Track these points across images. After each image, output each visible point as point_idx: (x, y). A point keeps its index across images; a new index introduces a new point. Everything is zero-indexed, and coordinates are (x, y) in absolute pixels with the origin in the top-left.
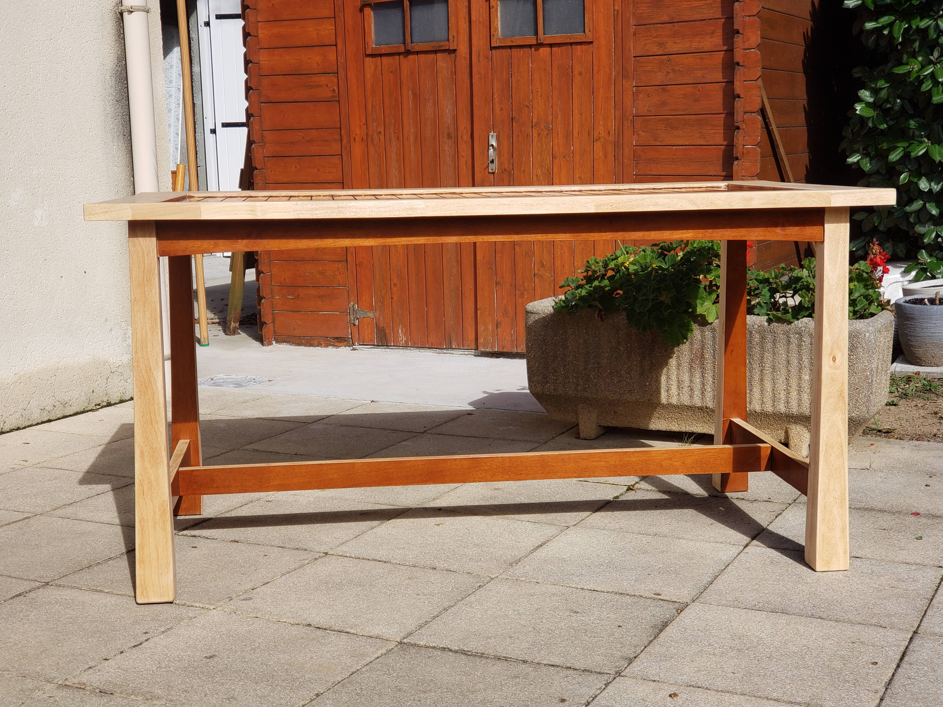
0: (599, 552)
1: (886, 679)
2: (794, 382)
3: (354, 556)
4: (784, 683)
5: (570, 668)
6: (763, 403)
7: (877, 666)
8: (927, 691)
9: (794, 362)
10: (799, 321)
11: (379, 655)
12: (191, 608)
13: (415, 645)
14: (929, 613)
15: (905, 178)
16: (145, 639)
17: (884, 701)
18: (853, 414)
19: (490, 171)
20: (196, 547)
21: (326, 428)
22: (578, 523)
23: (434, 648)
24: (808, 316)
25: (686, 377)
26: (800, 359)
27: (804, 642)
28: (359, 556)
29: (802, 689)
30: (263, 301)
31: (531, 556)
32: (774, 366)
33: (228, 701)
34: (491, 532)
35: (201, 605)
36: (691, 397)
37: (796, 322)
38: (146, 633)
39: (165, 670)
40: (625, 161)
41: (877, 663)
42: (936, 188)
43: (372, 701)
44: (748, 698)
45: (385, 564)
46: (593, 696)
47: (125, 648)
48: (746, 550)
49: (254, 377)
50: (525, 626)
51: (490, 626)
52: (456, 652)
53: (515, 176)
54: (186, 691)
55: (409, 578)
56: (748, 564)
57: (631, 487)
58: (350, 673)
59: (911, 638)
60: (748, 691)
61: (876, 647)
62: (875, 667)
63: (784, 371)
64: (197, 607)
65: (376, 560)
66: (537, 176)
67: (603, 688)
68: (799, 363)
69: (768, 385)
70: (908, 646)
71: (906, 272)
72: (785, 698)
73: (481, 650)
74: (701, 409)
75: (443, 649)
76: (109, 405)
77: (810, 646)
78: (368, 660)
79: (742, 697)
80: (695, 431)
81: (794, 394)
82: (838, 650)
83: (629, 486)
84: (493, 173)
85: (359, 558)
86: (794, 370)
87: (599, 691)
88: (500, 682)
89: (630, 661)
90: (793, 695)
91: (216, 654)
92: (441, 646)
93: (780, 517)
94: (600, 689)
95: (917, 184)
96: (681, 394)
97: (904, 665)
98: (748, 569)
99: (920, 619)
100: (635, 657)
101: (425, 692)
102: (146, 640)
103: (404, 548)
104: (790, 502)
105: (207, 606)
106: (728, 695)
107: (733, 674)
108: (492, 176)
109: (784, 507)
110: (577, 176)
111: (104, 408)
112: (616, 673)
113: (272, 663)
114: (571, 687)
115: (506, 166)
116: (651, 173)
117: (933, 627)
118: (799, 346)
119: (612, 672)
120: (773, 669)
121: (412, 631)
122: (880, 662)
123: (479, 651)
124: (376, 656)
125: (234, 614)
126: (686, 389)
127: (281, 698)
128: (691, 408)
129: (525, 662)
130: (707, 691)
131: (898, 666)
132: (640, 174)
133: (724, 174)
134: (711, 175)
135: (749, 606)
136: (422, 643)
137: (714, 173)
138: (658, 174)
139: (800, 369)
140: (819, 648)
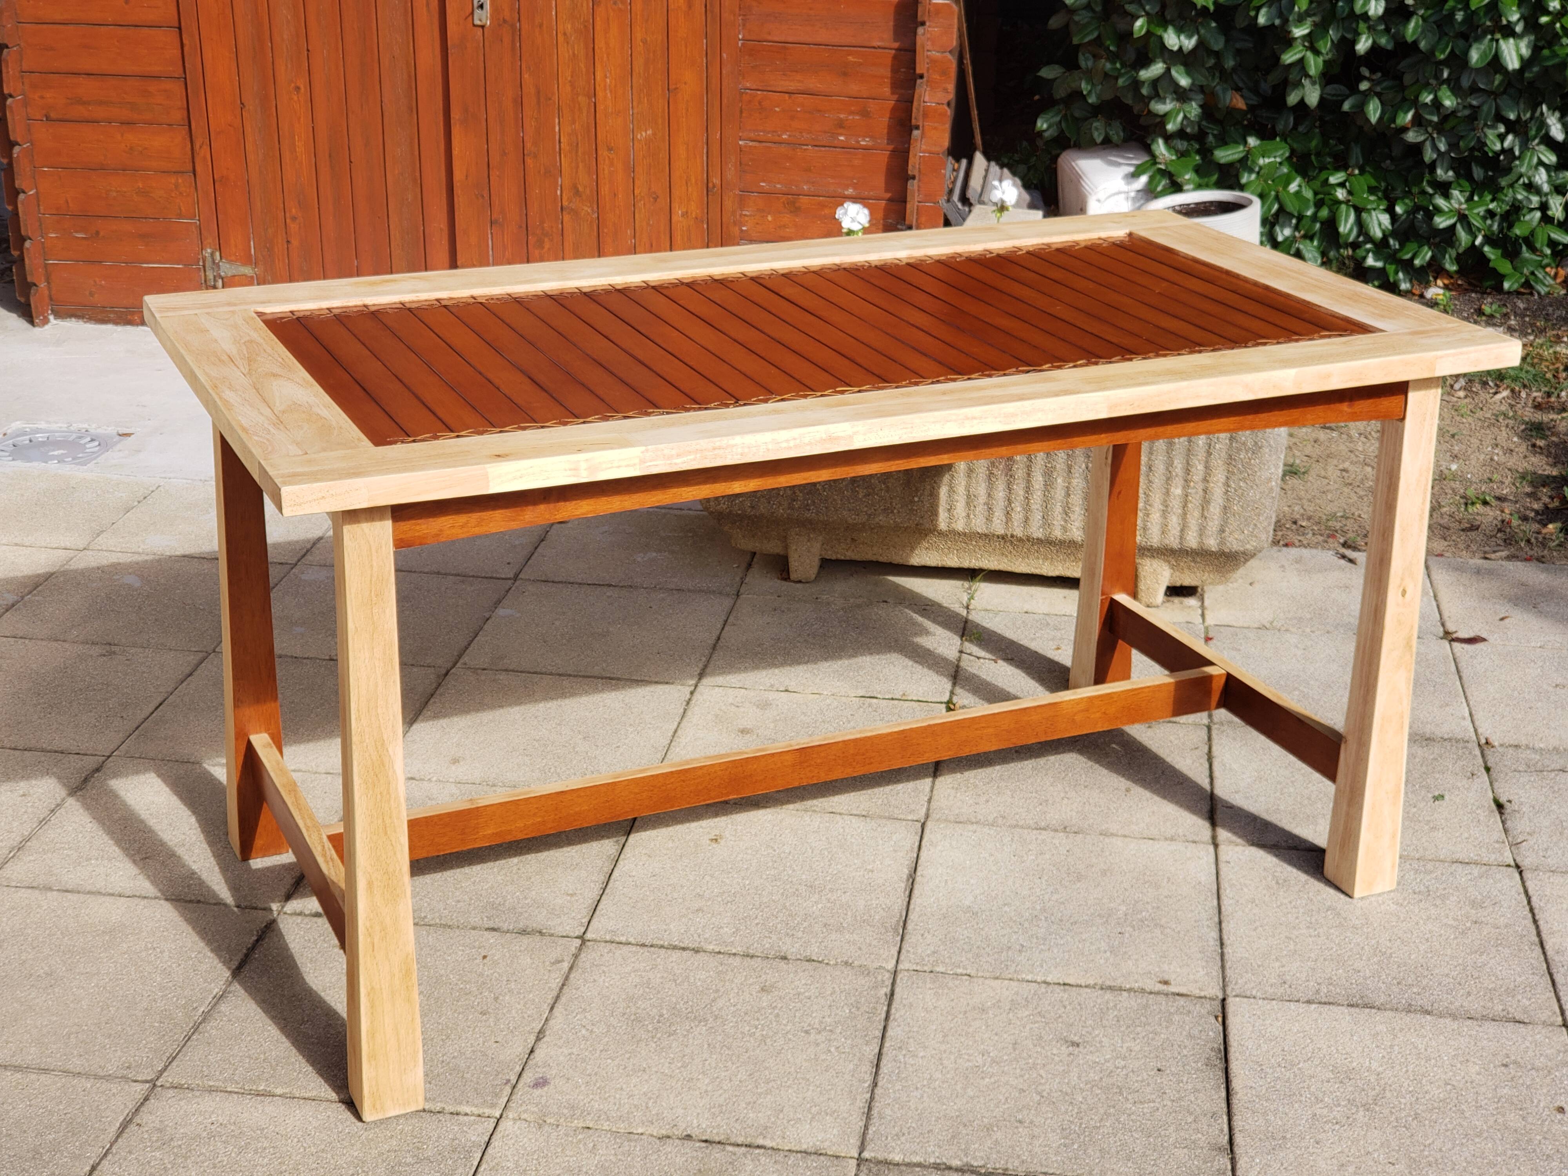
0: (1010, 884)
2: (1156, 499)
3: (633, 941)
9: (1160, 467)
13: (889, 1164)
15: (1142, 27)
19: (477, 22)
22: (929, 810)
23: (920, 1165)
25: (981, 490)
26: (1169, 464)
27: (1441, 1074)
28: (643, 941)
30: (28, 244)
35: (476, 1111)
36: (989, 519)
40: (725, 15)
42: (1189, 43)
45: (699, 956)
48: (1221, 854)
49: (86, 426)
50: (1024, 1091)
51: (972, 1099)
52: (961, 1170)
53: (523, 33)
55: (763, 989)
56: (1245, 889)
57: (952, 707)
65: (675, 948)
66: (565, 34)
68: (1167, 469)
71: (1135, 175)
74: (1003, 537)
75: (938, 1167)
77: (1455, 1083)
80: (986, 568)
81: (1157, 517)
82: (1496, 1086)
83: (946, 704)
84: (483, 27)
85: (644, 945)
86: (1160, 480)
89: (1229, 1154)
92: (931, 1160)
93: (1214, 760)
95: (1161, 38)
96: (972, 516)
98: (1253, 902)
100: (1231, 1145)
105: (487, 1111)
108: (479, 31)
110: (639, 38)
115: (507, 14)
116: (770, 38)
120: (1438, 1144)
121: (862, 1128)
126: (980, 508)
128: (987, 537)
132: (752, 38)
133: (896, 45)
134: (874, 48)
135: (1310, 995)
136: (898, 1158)
137: (879, 44)
138: (783, 39)
139: (1168, 479)
140: (1469, 1084)
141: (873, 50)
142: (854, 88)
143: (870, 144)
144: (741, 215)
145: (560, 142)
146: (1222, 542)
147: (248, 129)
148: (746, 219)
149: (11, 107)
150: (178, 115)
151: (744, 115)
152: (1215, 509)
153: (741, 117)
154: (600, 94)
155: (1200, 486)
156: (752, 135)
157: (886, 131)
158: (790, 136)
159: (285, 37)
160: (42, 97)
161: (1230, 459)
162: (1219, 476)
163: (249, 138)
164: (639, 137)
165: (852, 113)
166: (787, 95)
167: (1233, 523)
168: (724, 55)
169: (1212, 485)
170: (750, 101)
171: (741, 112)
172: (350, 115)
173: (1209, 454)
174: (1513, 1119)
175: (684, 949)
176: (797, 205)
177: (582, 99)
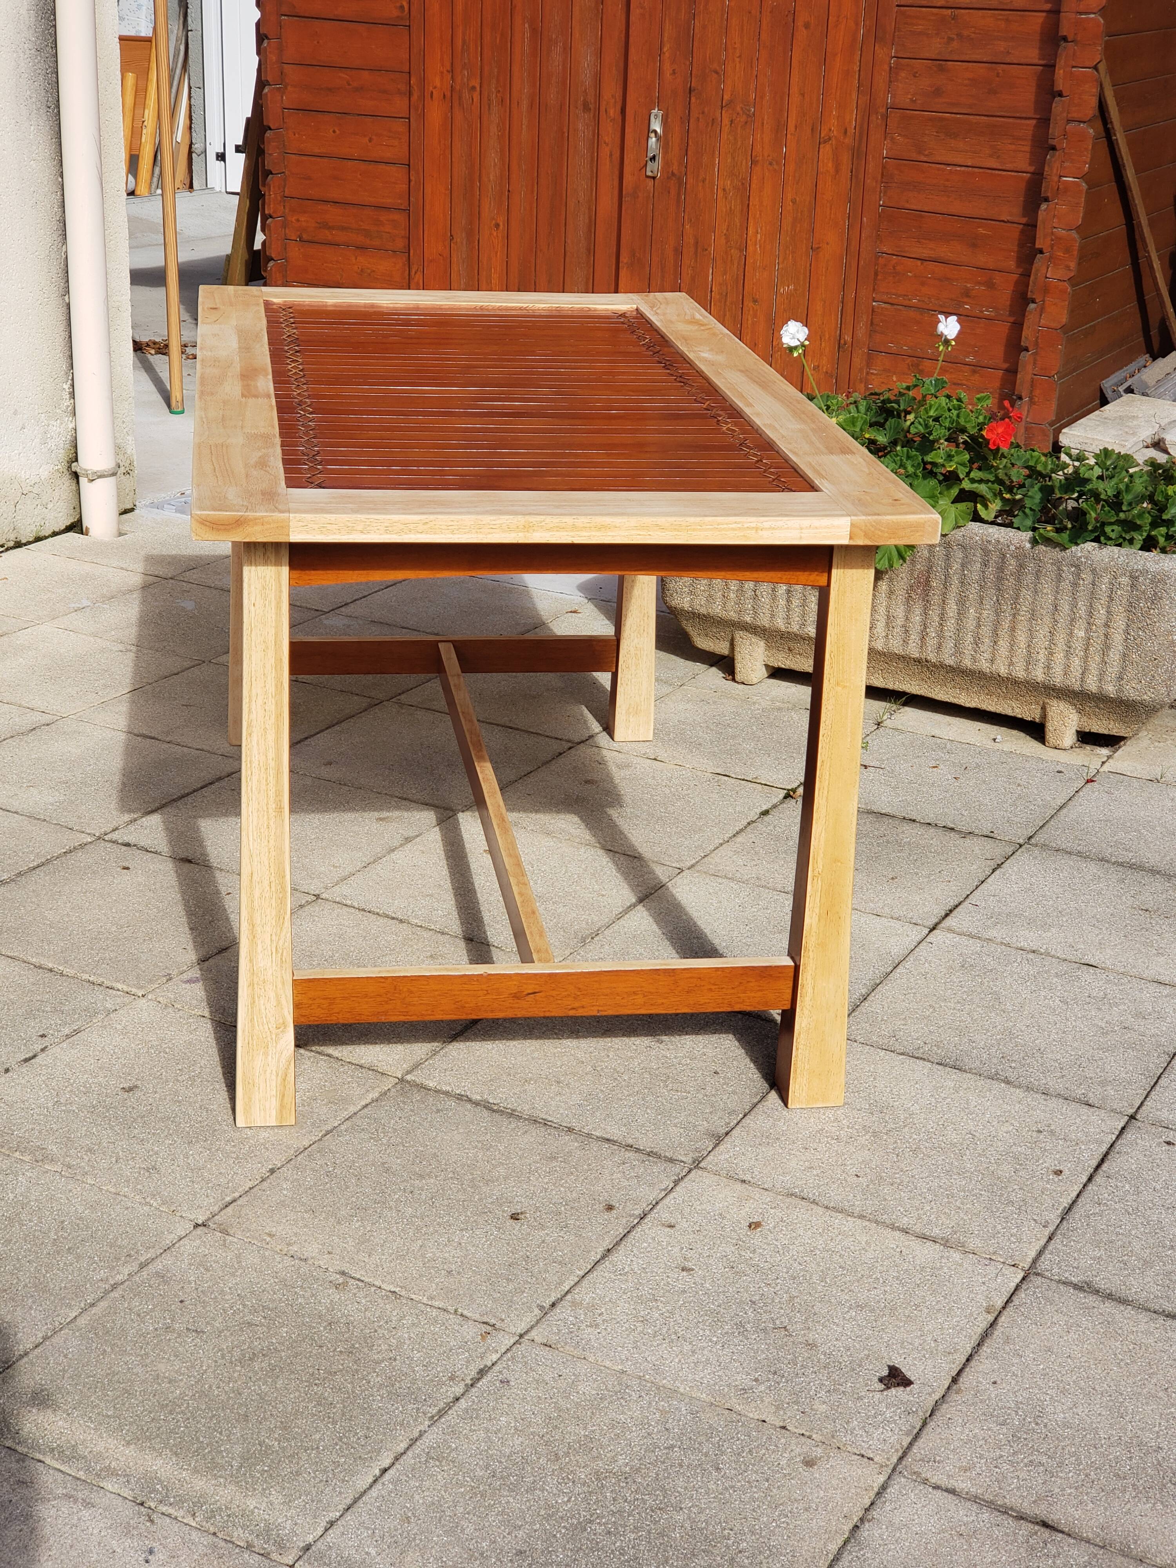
0: (716, 924)
1: (1066, 1202)
2: (1061, 639)
3: (356, 906)
4: (923, 1201)
5: (631, 1147)
6: (1011, 664)
7: (1060, 1178)
8: (1118, 1230)
9: (1065, 607)
10: (1079, 548)
11: (368, 1101)
12: (111, 991)
13: (422, 1087)
14: (1162, 1082)
16: (41, 1047)
17: (1053, 1242)
18: (1145, 697)
19: (649, 174)
20: (128, 868)
21: (349, 626)
22: (697, 862)
23: (446, 1093)
24: (1092, 541)
25: (900, 612)
26: (1074, 605)
27: (971, 1126)
29: (945, 1213)
31: (615, 927)
32: (1033, 611)
33: (147, 1174)
34: (566, 872)
35: (126, 988)
36: (905, 642)
37: (1074, 548)
38: (43, 1036)
39: (64, 1108)
40: (868, 181)
41: (1061, 1172)
43: (347, 1187)
44: (867, 1223)
45: (401, 925)
46: (654, 1203)
47: (12, 1063)
48: (931, 938)
50: (583, 1063)
51: (533, 1058)
52: (477, 1104)
53: (688, 186)
54: (90, 1150)
55: (431, 956)
56: (927, 965)
57: (791, 793)
58: (324, 1132)
59: (1123, 1128)
60: (870, 1211)
61: (1069, 1143)
62: (1056, 1180)
63: (1047, 620)
64: (118, 990)
65: (387, 916)
66: (724, 190)
67: (670, 1188)
68: (1072, 610)
69: (1022, 638)
70: (1114, 1142)
72: (918, 1228)
73: (511, 1104)
74: (918, 661)
75: (460, 1097)
76: (18, 545)
77: (977, 1135)
78: (353, 1109)
79: (859, 1221)
80: (908, 691)
81: (1059, 656)
82: (1015, 1144)
83: (788, 790)
84: (654, 178)
85: (364, 910)
86: (1063, 621)
87: (663, 1194)
88: (530, 1165)
89: (718, 1140)
90: (930, 1222)
91: (139, 1083)
92: (458, 1092)
93: (997, 872)
94: (665, 1190)
96: (890, 637)
97: (1099, 1179)
98: (925, 975)
99: (1146, 1092)
100: (727, 1134)
101: (422, 1177)
102: (43, 1050)
103: (431, 895)
104: (1021, 841)
105: (134, 990)
106: (840, 1216)
107: (856, 1178)
108: (650, 183)
109: (1009, 850)
110: (789, 198)
111: (11, 552)
112: (694, 1162)
113: (215, 1107)
114: (626, 1183)
115: (675, 168)
116: (907, 206)
117: (1160, 1110)
118: (1075, 585)
119: (688, 1159)
120: (915, 1172)
121: (422, 1059)
122: (1066, 1172)
123: (509, 1106)
124: (363, 1103)
125: (170, 1010)
126: (898, 630)
127: (221, 1173)
128: (904, 659)
129: (570, 1130)
130: (813, 1206)
131: (1090, 1179)
132: (891, 205)
133: (1024, 220)
134: (1003, 221)
135: (910, 1049)
136: (431, 1084)
137: (1009, 218)
138: (919, 208)
139: (1073, 620)
140: (989, 1138)
141: (1002, 223)
142: (982, 259)
143: (993, 314)
144: (868, 373)
145: (711, 291)
146: (1120, 690)
147: (454, 259)
148: (873, 377)
149: (269, 226)
150: (400, 244)
151: (879, 277)
152: (1114, 656)
153: (875, 279)
154: (750, 249)
155: (1102, 631)
156: (885, 297)
157: (1008, 303)
158: (919, 301)
159: (491, 178)
160: (298, 220)
161: (1131, 607)
162: (1120, 623)
163: (454, 267)
164: (782, 290)
165: (979, 283)
166: (919, 262)
167: (1131, 672)
168: (865, 219)
169: (1113, 630)
170: (885, 265)
171: (876, 274)
172: (538, 252)
173: (1111, 599)
174: (1006, 1170)
175: (393, 918)
176: (920, 368)
177: (734, 252)
